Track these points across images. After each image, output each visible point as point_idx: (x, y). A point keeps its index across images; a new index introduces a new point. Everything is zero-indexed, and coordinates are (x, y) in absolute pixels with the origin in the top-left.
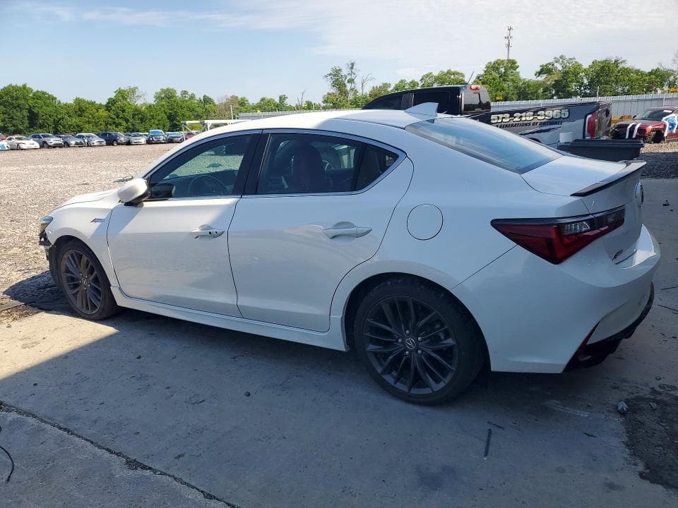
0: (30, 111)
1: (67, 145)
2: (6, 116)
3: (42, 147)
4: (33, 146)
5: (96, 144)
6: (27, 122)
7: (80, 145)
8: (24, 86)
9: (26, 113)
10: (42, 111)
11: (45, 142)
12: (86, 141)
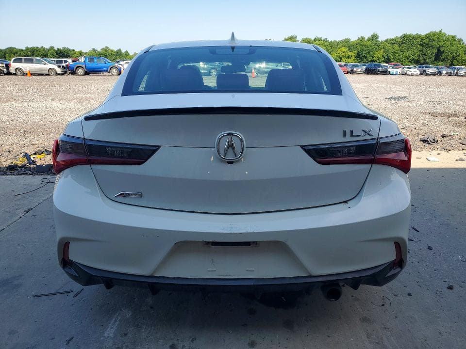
0: (439, 50)
1: (440, 73)
2: (421, 52)
3: (421, 74)
4: (415, 73)
5: (462, 74)
6: (433, 57)
7: (449, 74)
8: (440, 32)
9: (435, 51)
10: (447, 50)
11: (425, 71)
12: (456, 71)
